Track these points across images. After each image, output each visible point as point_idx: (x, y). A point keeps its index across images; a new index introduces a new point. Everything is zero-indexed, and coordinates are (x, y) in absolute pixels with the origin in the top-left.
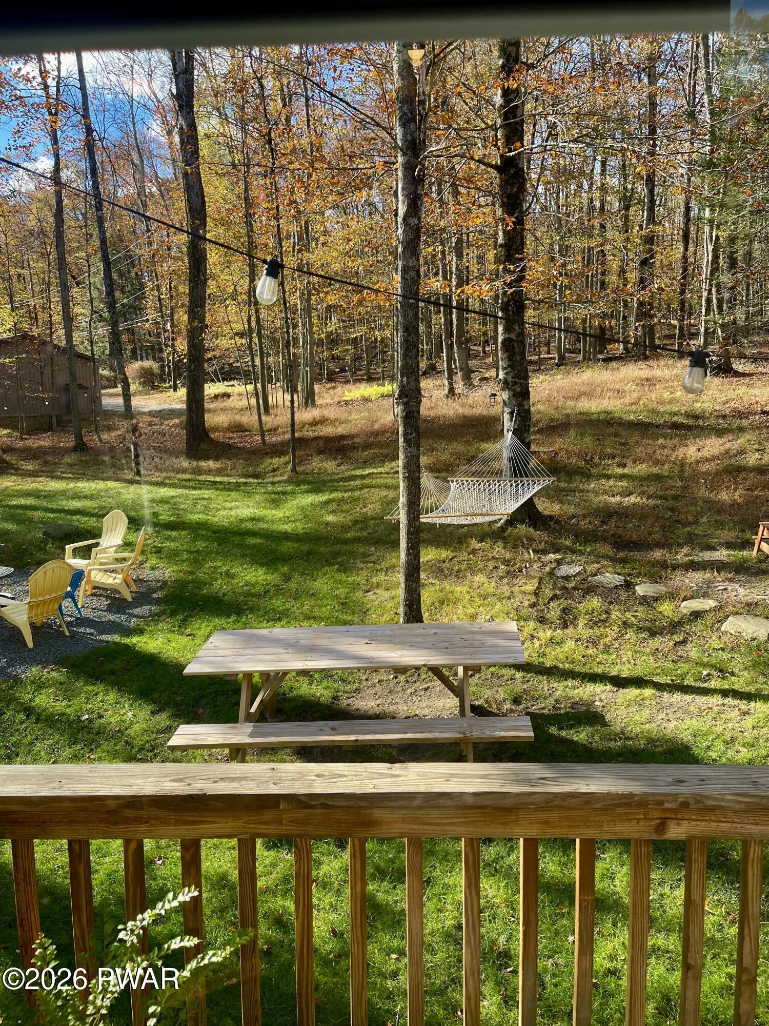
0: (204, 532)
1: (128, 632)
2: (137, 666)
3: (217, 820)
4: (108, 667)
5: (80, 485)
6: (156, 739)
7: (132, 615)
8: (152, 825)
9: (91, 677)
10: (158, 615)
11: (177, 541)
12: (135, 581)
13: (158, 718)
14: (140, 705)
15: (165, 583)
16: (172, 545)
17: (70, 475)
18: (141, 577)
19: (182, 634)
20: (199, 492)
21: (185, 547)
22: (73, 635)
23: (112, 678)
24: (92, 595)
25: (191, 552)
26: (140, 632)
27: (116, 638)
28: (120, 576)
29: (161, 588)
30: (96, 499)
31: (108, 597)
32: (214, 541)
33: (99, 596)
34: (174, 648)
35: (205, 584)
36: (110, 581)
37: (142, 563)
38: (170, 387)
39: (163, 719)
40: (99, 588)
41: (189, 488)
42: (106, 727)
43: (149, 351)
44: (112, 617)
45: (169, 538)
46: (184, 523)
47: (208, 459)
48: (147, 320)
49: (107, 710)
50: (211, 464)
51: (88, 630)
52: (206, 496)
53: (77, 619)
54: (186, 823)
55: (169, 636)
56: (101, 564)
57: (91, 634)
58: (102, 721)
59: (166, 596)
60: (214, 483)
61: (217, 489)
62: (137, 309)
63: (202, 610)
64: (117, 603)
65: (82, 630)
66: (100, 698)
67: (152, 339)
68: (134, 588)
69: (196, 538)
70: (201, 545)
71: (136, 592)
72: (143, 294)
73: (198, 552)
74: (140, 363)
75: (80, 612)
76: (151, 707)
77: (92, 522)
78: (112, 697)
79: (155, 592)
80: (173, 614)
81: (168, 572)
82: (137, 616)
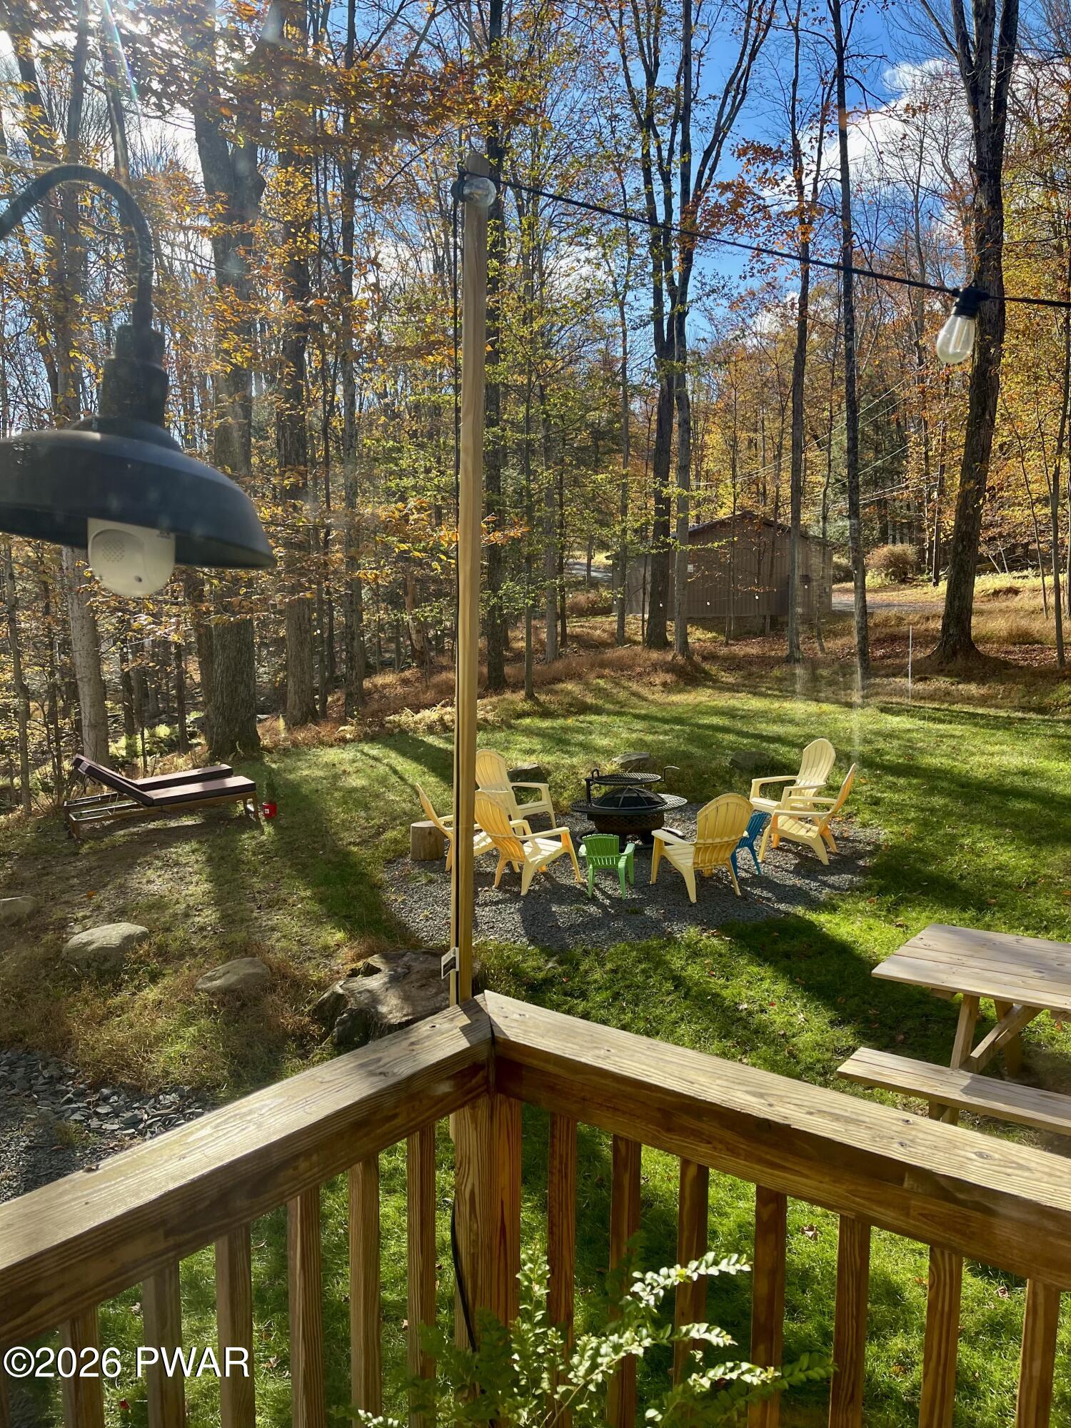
0: (945, 784)
1: (815, 905)
2: (821, 954)
3: (805, 1172)
4: (782, 947)
5: (787, 705)
6: (831, 1060)
7: (825, 884)
8: (715, 1148)
9: (759, 955)
10: (861, 890)
11: (904, 794)
12: (836, 839)
13: (838, 1032)
14: (816, 1007)
15: (878, 847)
16: (896, 797)
17: (776, 693)
18: (845, 835)
19: (891, 922)
20: (949, 726)
21: (914, 801)
22: (746, 896)
23: (785, 962)
24: (778, 848)
25: (922, 810)
26: (833, 909)
27: (800, 910)
28: (816, 828)
29: (871, 854)
30: (804, 724)
31: (798, 854)
32: (957, 798)
33: (787, 851)
34: (876, 940)
35: (934, 857)
36: (802, 833)
37: (850, 816)
38: (930, 580)
39: (845, 1035)
40: (788, 841)
41: (934, 720)
42: (767, 1026)
43: (905, 531)
44: (798, 882)
45: (893, 787)
46: (918, 768)
47: (969, 682)
48: (907, 487)
49: (772, 1004)
50: (973, 689)
51: (765, 894)
52: (958, 733)
53: (755, 876)
54: (760, 1161)
55: (872, 921)
56: (793, 808)
57: (769, 899)
58: (764, 1017)
59: (877, 865)
60: (974, 715)
61: (976, 725)
62: (892, 473)
63: (925, 893)
64: (807, 864)
65: (757, 891)
66: (766, 985)
67: (912, 513)
68: (834, 848)
69: (932, 791)
70: (938, 801)
71: (837, 854)
72: (904, 451)
73: (932, 811)
74: (890, 546)
75: (758, 869)
76: (830, 1015)
77: (792, 754)
78: (781, 988)
79: (861, 858)
80: (882, 891)
81: (885, 833)
82: (832, 886)
